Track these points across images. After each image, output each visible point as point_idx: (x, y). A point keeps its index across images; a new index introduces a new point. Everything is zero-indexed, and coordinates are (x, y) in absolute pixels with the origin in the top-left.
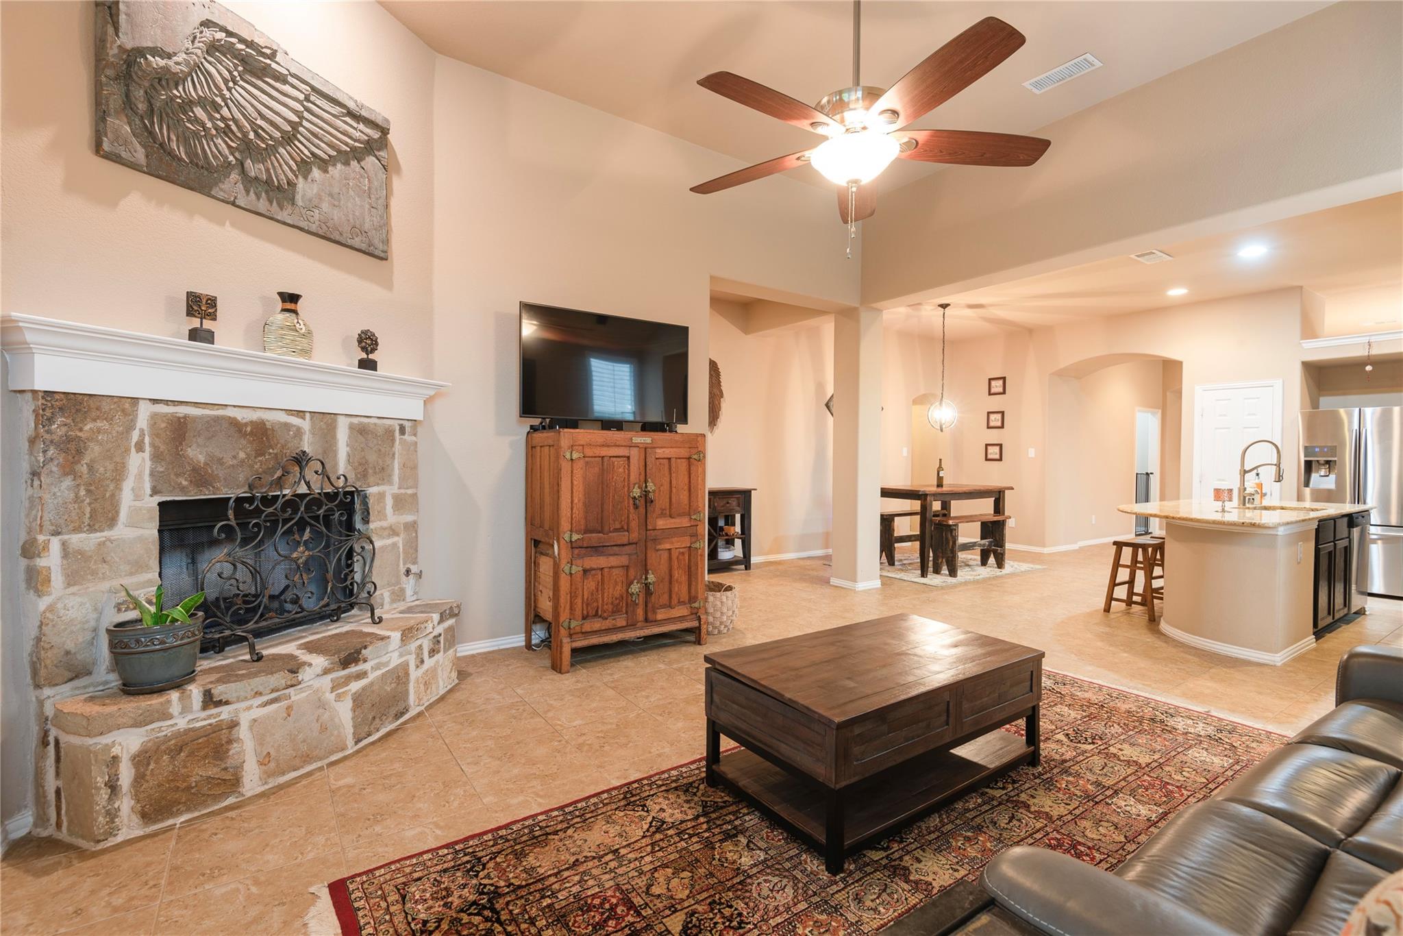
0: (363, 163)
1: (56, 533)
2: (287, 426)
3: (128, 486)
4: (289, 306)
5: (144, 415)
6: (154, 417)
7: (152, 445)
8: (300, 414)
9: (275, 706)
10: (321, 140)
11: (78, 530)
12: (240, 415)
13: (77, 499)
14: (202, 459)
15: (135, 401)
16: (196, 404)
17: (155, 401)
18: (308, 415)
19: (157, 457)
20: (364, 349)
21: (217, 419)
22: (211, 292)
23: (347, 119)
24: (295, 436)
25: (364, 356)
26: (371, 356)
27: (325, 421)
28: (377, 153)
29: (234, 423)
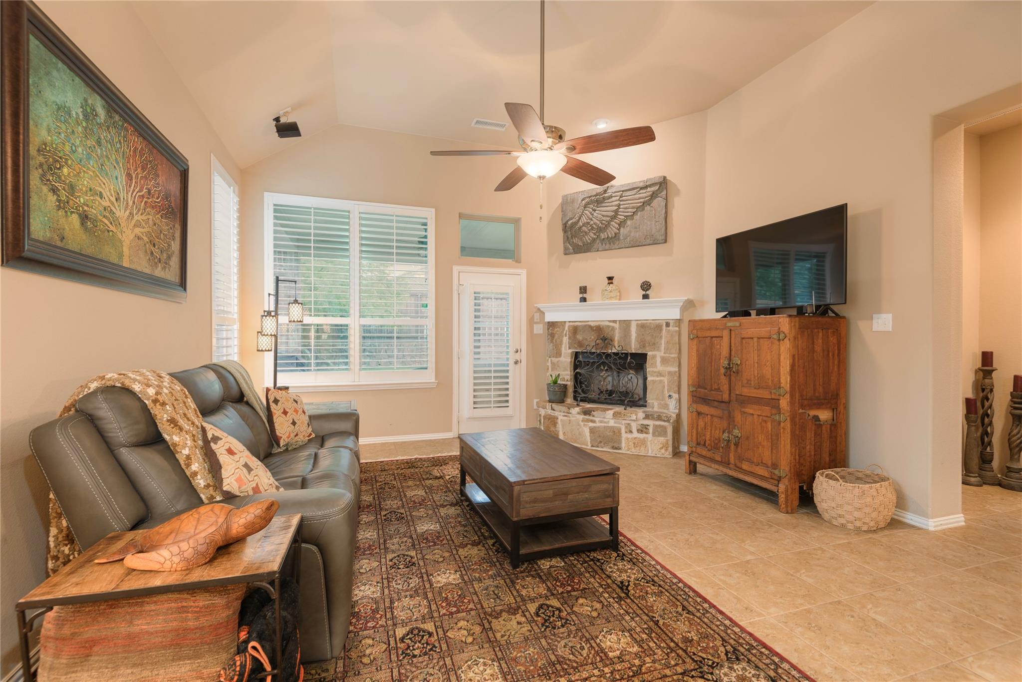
0: (651, 205)
1: (550, 357)
2: (609, 326)
3: (563, 346)
4: (610, 281)
5: (567, 324)
6: (569, 326)
7: (569, 335)
8: (615, 321)
9: (566, 418)
10: (629, 208)
11: (553, 357)
12: (592, 324)
13: (553, 349)
14: (581, 338)
15: (565, 322)
16: (580, 322)
17: (570, 322)
18: (618, 322)
19: (569, 338)
20: (643, 290)
21: (586, 325)
22: (585, 285)
23: (641, 191)
24: (612, 330)
25: (644, 293)
26: (647, 292)
27: (626, 324)
28: (659, 195)
29: (590, 326)
